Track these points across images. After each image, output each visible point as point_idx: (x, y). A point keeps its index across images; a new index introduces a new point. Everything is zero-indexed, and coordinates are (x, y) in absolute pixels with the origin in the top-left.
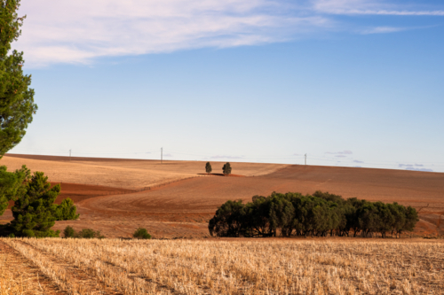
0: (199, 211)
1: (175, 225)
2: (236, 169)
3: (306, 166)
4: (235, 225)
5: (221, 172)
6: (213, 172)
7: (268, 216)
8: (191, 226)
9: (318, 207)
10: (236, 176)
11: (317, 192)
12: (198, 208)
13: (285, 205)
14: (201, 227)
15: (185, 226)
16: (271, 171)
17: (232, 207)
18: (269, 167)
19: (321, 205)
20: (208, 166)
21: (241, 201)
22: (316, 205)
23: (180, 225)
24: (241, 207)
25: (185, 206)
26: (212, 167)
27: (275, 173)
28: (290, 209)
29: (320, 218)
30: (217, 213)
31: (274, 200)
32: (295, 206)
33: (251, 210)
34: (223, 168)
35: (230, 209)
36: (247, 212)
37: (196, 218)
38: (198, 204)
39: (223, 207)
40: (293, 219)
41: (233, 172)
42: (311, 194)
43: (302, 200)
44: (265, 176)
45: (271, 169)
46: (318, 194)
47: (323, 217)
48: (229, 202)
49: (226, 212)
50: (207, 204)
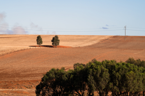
0: (29, 79)
1: (7, 92)
2: (64, 41)
3: (125, 37)
4: (58, 90)
5: (50, 44)
6: (43, 44)
7: (87, 81)
8: (22, 92)
9: (131, 72)
10: (63, 47)
11: (130, 59)
12: (28, 76)
13: (102, 71)
14: (30, 92)
15: (16, 92)
16: (95, 42)
17: (56, 74)
18: (93, 38)
19: (134, 71)
20: (39, 39)
21: (63, 69)
22: (129, 71)
23: (12, 92)
24: (63, 74)
25: (17, 74)
26: (43, 40)
27: (98, 43)
28: (107, 75)
29: (133, 82)
30: (43, 80)
31: (92, 67)
32: (110, 72)
33: (72, 76)
34: (52, 41)
35: (54, 76)
36: (69, 78)
37: (27, 85)
38: (28, 73)
39: (48, 74)
40: (109, 83)
41: (61, 44)
42: (124, 61)
43: (117, 67)
44: (89, 46)
45: (94, 40)
46: (130, 61)
47: (135, 81)
48: (53, 70)
49: (50, 78)
50: (37, 72)
